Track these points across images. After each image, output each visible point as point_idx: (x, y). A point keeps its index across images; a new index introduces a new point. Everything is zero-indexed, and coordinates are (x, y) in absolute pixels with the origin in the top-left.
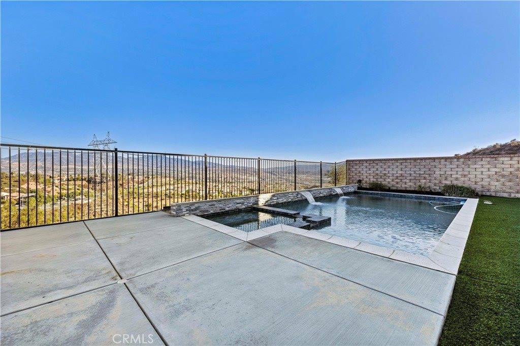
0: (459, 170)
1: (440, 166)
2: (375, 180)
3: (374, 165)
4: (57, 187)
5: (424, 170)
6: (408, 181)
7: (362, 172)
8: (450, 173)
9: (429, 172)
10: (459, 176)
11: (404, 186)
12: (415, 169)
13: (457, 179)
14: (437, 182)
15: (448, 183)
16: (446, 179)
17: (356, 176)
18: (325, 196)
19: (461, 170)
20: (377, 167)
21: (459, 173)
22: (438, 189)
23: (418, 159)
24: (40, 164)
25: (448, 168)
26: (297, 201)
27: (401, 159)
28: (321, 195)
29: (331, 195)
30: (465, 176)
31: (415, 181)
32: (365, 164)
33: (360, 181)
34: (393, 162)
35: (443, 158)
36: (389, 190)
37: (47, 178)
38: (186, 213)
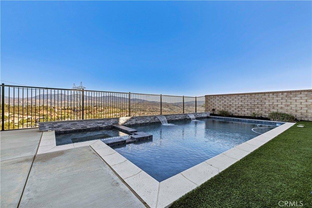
0: (283, 101)
1: (269, 99)
2: (224, 109)
3: (223, 98)
4: (56, 113)
5: (257, 101)
6: (246, 110)
7: (215, 103)
8: (276, 103)
9: (261, 103)
10: (283, 106)
11: (243, 113)
12: (251, 101)
13: (281, 108)
14: (267, 110)
15: (275, 111)
16: (273, 108)
17: (211, 107)
18: (180, 120)
19: (285, 101)
20: (225, 100)
21: (283, 104)
22: (267, 115)
23: (253, 93)
24: (49, 100)
25: (275, 100)
26: (154, 122)
27: (241, 94)
28: (177, 119)
29: (186, 118)
30: (288, 106)
31: (251, 109)
32: (217, 98)
33: (214, 110)
34: (236, 96)
35: (271, 93)
36: (232, 116)
37: (52, 108)
38: (49, 129)
